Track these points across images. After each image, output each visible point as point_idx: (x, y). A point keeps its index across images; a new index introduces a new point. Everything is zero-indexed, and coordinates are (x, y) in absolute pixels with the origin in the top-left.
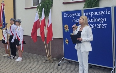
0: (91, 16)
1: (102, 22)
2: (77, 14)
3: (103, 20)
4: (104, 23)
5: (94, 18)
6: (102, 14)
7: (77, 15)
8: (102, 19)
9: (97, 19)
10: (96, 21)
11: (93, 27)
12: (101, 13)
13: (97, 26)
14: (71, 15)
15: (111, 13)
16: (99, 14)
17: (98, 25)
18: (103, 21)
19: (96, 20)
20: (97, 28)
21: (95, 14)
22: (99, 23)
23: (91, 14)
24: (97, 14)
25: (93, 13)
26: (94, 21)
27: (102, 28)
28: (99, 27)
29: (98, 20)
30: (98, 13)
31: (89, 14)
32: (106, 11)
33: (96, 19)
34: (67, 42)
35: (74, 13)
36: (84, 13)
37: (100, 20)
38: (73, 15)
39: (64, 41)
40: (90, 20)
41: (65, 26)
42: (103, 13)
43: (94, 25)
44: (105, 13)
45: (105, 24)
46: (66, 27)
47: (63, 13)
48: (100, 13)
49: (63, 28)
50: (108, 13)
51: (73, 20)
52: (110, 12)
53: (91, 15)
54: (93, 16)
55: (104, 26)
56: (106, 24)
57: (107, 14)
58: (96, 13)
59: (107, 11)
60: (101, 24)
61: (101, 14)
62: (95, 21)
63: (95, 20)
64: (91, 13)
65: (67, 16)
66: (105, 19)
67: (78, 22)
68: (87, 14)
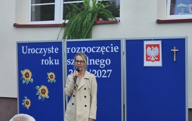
1: (102, 66)
2: (52, 48)
3: (105, 63)
4: (107, 67)
6: (103, 52)
7: (51, 50)
8: (102, 61)
9: (93, 60)
10: (91, 64)
12: (102, 49)
14: (38, 51)
15: (119, 50)
16: (97, 51)
17: (95, 71)
18: (104, 65)
19: (92, 61)
21: (89, 49)
22: (97, 67)
23: (81, 49)
24: (93, 51)
25: (86, 49)
27: (103, 77)
28: (96, 75)
29: (95, 62)
30: (95, 50)
31: (77, 50)
32: (110, 46)
33: (91, 60)
34: (27, 104)
35: (45, 48)
36: (68, 49)
37: (100, 63)
38: (43, 50)
39: (21, 102)
41: (23, 73)
42: (105, 50)
44: (109, 49)
45: (108, 70)
46: (25, 75)
47: (20, 45)
48: (100, 49)
49: (20, 75)
50: (115, 49)
51: (42, 60)
52: (118, 48)
53: (82, 52)
55: (107, 74)
56: (111, 71)
57: (112, 51)
58: (92, 50)
59: (112, 47)
60: (102, 69)
61: (101, 52)
62: (89, 63)
63: (89, 61)
64: (82, 48)
65: (29, 53)
66: (108, 61)
67: (53, 64)
68: (73, 49)
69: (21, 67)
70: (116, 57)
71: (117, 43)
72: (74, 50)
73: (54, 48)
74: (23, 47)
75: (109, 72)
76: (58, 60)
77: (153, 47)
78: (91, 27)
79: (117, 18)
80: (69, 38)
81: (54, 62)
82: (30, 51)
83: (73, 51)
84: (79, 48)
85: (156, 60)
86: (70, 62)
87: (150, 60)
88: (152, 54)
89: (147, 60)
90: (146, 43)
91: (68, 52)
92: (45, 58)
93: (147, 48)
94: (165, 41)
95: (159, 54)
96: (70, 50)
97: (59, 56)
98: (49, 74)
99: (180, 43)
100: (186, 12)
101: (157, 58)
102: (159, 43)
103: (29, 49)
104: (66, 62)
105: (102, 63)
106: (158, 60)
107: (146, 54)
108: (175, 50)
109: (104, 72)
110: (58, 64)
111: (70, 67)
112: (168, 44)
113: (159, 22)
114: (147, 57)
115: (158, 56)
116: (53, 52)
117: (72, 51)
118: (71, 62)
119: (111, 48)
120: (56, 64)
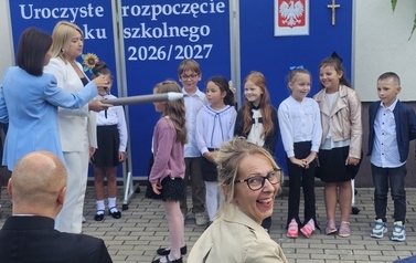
0: (151, 16)
1: (194, 38)
2: (90, 8)
3: (199, 33)
4: (203, 41)
5: (165, 24)
6: (195, 13)
7: (87, 12)
8: (194, 30)
9: (177, 28)
10: (172, 35)
11: (162, 56)
12: (193, 9)
13: (175, 52)
14: (58, 14)
15: (227, 8)
16: (184, 12)
17: (181, 48)
18: (198, 36)
19: (174, 31)
20: (177, 57)
21: (167, 11)
22: (184, 41)
23: (150, 10)
24: (176, 13)
25: (162, 9)
26: (166, 35)
27: (196, 57)
28: (182, 55)
29: (181, 32)
30: (179, 10)
31: (142, 11)
32: (209, 2)
33: (171, 29)
35: (74, 7)
36: (125, 8)
37: (189, 33)
38: (69, 12)
40: (151, 32)
42: (198, 10)
43: (166, 50)
45: (205, 46)
48: (189, 8)
52: (223, 6)
53: (154, 14)
54: (161, 17)
55: (203, 53)
56: (211, 46)
57: (213, 11)
58: (173, 10)
59: (212, 5)
60: (193, 44)
61: (192, 14)
62: (169, 33)
63: (168, 30)
64: (154, 7)
65: (37, 17)
66: (205, 29)
67: (93, 37)
68: (136, 9)
70: (220, 23)
73: (94, 6)
74: (22, 7)
75: (207, 49)
76: (104, 30)
77: (292, 2)
81: (94, 33)
82: (40, 13)
83: (136, 12)
84: (148, 7)
85: (297, 25)
86: (130, 34)
87: (286, 25)
88: (290, 15)
89: (281, 25)
91: (125, 14)
93: (280, 4)
95: (304, 14)
96: (129, 11)
97: (106, 21)
98: (86, 57)
101: (299, 21)
103: (37, 11)
104: (121, 34)
105: (193, 32)
106: (303, 24)
107: (280, 14)
108: (333, 6)
109: (197, 49)
110: (104, 36)
111: (128, 42)
114: (281, 19)
115: (302, 18)
116: (91, 15)
117: (133, 13)
118: (132, 33)
119: (210, 6)
120: (99, 37)
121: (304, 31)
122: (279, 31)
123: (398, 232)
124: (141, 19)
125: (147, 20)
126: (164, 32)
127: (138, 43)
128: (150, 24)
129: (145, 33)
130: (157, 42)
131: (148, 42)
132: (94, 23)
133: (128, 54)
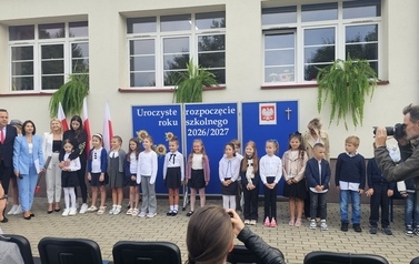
0: (199, 115)
1: (220, 125)
2: (170, 111)
4: (224, 127)
5: (206, 119)
7: (169, 113)
8: (220, 121)
11: (204, 133)
12: (219, 112)
13: (211, 132)
14: (155, 113)
15: (236, 111)
16: (215, 113)
17: (213, 130)
18: (222, 124)
19: (210, 122)
20: (211, 135)
21: (207, 113)
22: (215, 127)
23: (199, 112)
25: (205, 112)
26: (206, 124)
27: (221, 134)
28: (214, 133)
29: (214, 122)
30: (213, 112)
31: (195, 112)
32: (227, 108)
35: (162, 110)
36: (187, 111)
37: (217, 123)
38: (160, 113)
40: (199, 122)
41: (139, 133)
42: (222, 112)
43: (206, 131)
44: (227, 111)
46: (141, 135)
47: (135, 108)
49: (135, 135)
50: (232, 111)
51: (160, 122)
52: (234, 110)
53: (201, 114)
54: (204, 116)
55: (224, 132)
56: (228, 129)
57: (229, 113)
58: (210, 112)
59: (229, 109)
60: (219, 128)
61: (219, 114)
62: (208, 123)
64: (201, 110)
65: (145, 115)
66: (225, 121)
67: (171, 125)
69: (136, 127)
70: (233, 118)
71: (234, 106)
72: (193, 112)
73: (172, 110)
74: (138, 110)
75: (226, 130)
76: (176, 121)
77: (268, 109)
78: (200, 92)
79: (221, 85)
80: (189, 101)
81: (172, 123)
82: (146, 113)
84: (198, 110)
85: (271, 119)
86: (189, 123)
87: (265, 119)
88: (267, 115)
89: (262, 119)
90: (261, 105)
91: (187, 114)
92: (162, 120)
93: (262, 109)
94: (278, 103)
95: (274, 114)
96: (189, 113)
97: (178, 117)
98: (167, 134)
99: (294, 105)
100: (278, 80)
102: (274, 105)
104: (184, 123)
105: (220, 123)
106: (273, 119)
107: (262, 114)
108: (288, 111)
109: (221, 130)
110: (176, 124)
111: (188, 127)
112: (281, 106)
113: (263, 88)
114: (262, 116)
115: (273, 116)
116: (171, 114)
117: (191, 113)
120: (174, 124)
121: (274, 122)
122: (262, 122)
123: (324, 225)
124: (195, 116)
125: (198, 117)
126: (205, 122)
127: (192, 127)
128: (199, 119)
129: (196, 123)
130: (202, 127)
131: (197, 127)
132: (172, 118)
133: (188, 133)
